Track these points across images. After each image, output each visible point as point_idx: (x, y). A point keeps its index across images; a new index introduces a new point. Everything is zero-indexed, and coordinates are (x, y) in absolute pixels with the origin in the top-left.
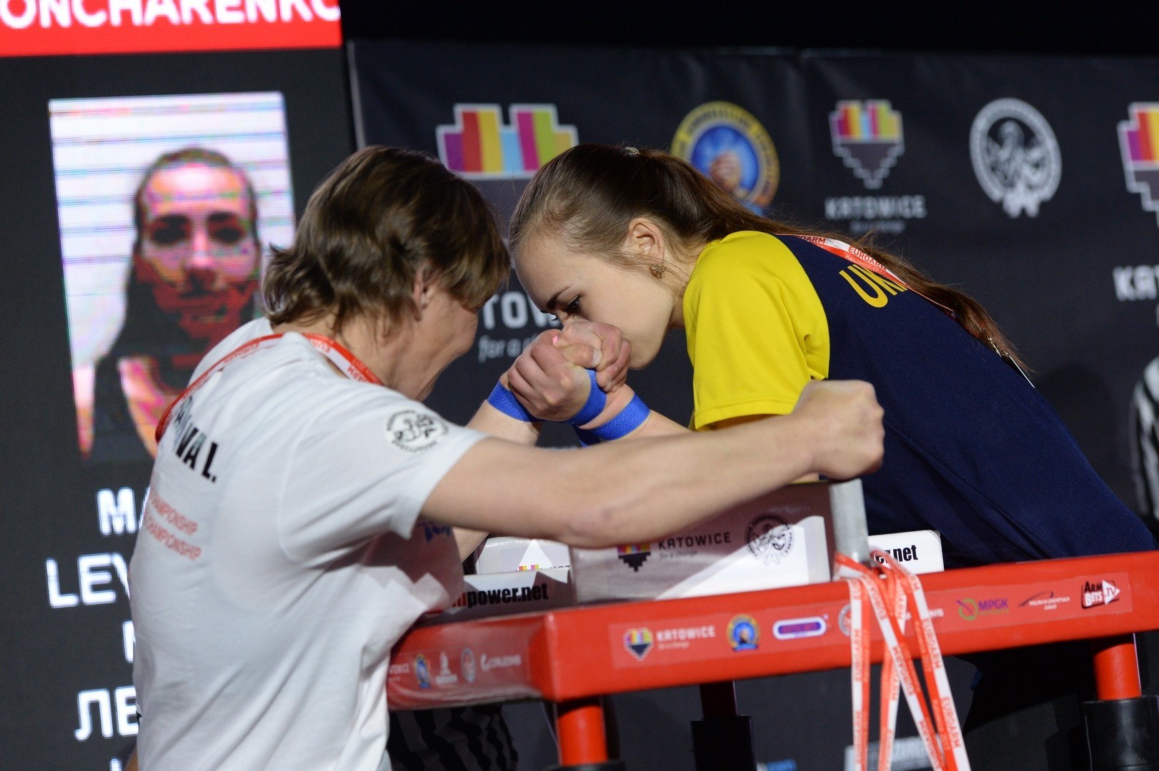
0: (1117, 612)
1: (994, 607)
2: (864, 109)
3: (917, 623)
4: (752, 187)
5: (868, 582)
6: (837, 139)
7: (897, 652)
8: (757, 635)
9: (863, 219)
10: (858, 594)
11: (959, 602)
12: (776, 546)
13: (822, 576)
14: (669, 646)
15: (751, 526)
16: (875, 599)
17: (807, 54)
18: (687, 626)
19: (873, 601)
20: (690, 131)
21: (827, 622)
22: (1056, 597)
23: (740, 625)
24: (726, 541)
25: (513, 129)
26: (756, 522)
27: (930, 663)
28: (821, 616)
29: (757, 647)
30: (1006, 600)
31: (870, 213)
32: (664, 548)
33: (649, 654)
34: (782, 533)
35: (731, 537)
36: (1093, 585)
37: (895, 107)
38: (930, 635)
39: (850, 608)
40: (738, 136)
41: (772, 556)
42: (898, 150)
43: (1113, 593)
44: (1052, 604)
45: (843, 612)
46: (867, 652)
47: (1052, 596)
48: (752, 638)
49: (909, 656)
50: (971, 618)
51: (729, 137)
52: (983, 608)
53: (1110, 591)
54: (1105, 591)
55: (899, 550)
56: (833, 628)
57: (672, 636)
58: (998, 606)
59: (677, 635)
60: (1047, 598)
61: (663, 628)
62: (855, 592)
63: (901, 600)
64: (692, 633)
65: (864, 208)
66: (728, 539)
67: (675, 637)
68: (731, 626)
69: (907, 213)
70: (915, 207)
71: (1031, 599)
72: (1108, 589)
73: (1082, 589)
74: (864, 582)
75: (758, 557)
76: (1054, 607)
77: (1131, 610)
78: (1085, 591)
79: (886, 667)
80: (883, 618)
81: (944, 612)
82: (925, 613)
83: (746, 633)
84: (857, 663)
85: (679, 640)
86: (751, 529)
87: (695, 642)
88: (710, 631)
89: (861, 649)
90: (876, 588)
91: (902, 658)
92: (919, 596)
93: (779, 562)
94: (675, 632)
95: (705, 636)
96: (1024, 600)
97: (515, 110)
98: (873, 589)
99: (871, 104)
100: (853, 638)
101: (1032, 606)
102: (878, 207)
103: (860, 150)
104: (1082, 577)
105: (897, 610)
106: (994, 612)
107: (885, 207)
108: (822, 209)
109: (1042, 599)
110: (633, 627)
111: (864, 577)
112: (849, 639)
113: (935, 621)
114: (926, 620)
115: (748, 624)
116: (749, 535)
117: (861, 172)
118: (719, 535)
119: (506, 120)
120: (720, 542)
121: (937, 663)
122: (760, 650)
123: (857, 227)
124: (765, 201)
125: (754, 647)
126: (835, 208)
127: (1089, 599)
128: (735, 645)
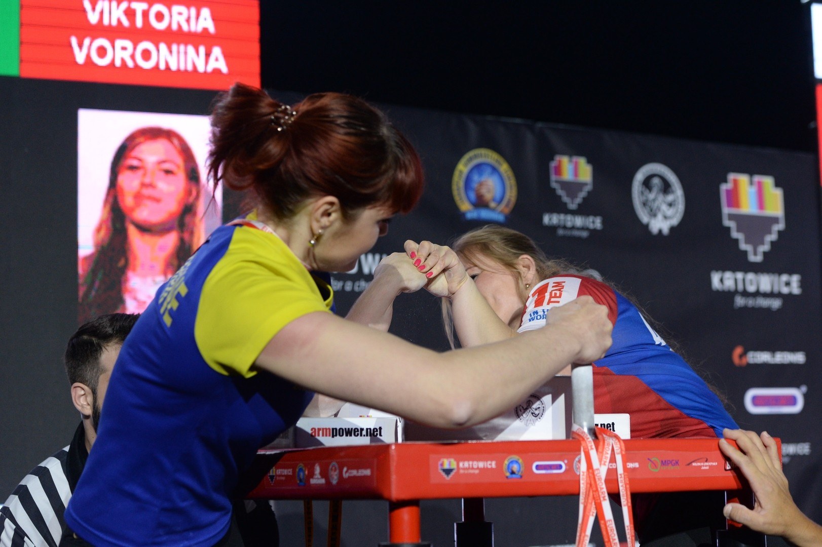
1: (670, 465)
2: (570, 161)
4: (500, 201)
6: (553, 178)
8: (522, 469)
9: (565, 227)
11: (649, 459)
12: (534, 415)
13: (561, 436)
14: (466, 472)
17: (539, 125)
18: (479, 460)
20: (466, 165)
21: (566, 464)
22: (710, 462)
23: (512, 462)
28: (563, 461)
29: (521, 477)
30: (678, 460)
31: (569, 224)
33: (453, 475)
34: (538, 407)
37: (589, 161)
39: (580, 458)
40: (494, 170)
41: (530, 420)
42: (589, 188)
44: (706, 466)
45: (577, 459)
47: (707, 461)
48: (519, 472)
50: (656, 470)
51: (489, 170)
52: (664, 465)
55: (604, 424)
56: (570, 469)
57: (469, 465)
58: (673, 464)
60: (703, 462)
61: (464, 460)
64: (481, 465)
65: (565, 220)
67: (471, 466)
68: (506, 462)
69: (591, 226)
70: (596, 223)
71: (694, 462)
76: (707, 468)
81: (639, 465)
83: (515, 467)
85: (473, 468)
87: (483, 470)
88: (493, 464)
93: (535, 424)
94: (471, 463)
95: (489, 467)
96: (688, 463)
99: (575, 159)
101: (695, 466)
102: (575, 220)
103: (565, 185)
106: (670, 467)
107: (579, 221)
108: (541, 219)
109: (701, 462)
110: (445, 458)
112: (579, 476)
115: (517, 462)
117: (565, 199)
122: (523, 479)
123: (561, 232)
124: (507, 211)
125: (519, 477)
126: (548, 219)
127: (729, 465)
128: (508, 474)
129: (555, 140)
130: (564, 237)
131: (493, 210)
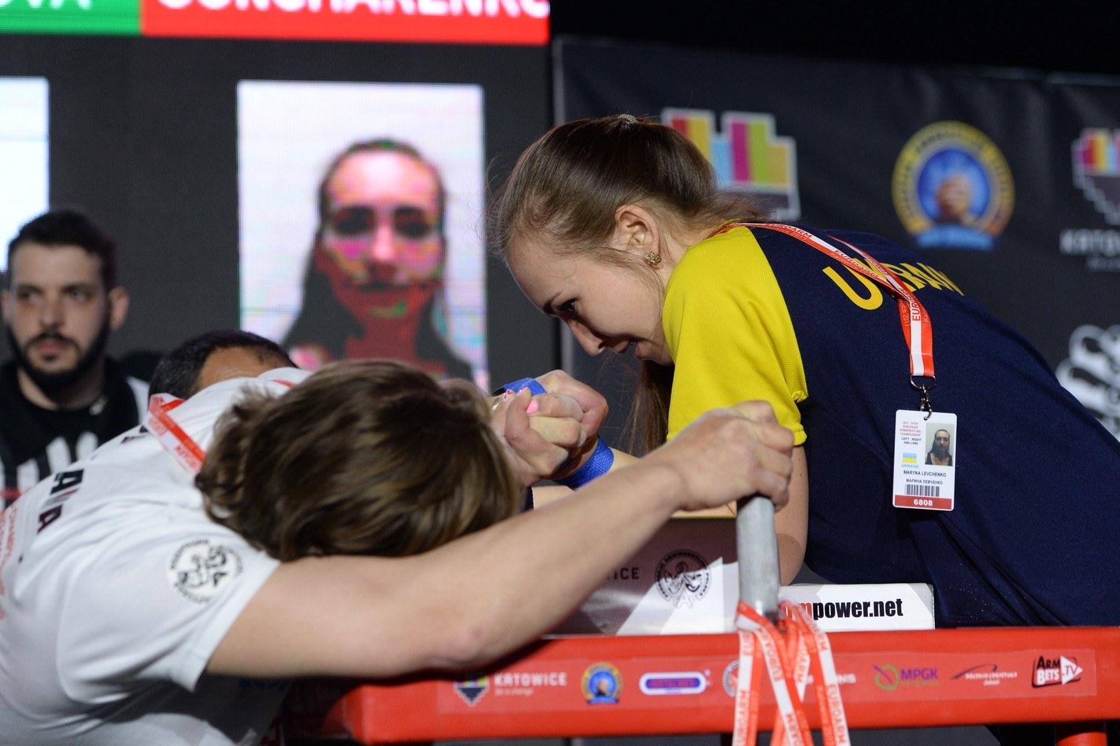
0: (1076, 695)
1: (920, 677)
2: (1112, 140)
3: (820, 689)
4: (981, 213)
5: (763, 637)
6: (1080, 169)
7: (791, 720)
8: (619, 687)
9: (1102, 255)
10: (750, 649)
11: (876, 668)
12: (690, 588)
14: (508, 692)
15: (664, 562)
16: (770, 656)
17: (1057, 79)
19: (767, 659)
20: (918, 150)
21: (707, 678)
22: (1001, 671)
23: (598, 675)
24: (633, 577)
25: (725, 140)
26: (669, 558)
27: (833, 735)
28: (702, 672)
29: (617, 701)
30: (936, 670)
31: (1110, 250)
33: (483, 699)
35: (640, 573)
36: (1049, 661)
38: (835, 704)
39: (738, 665)
40: (971, 160)
41: (685, 598)
43: (1074, 672)
44: (994, 679)
45: (729, 668)
46: (755, 717)
47: (995, 670)
48: (612, 691)
49: (806, 725)
50: (890, 688)
51: (958, 161)
52: (907, 678)
53: (1070, 670)
54: (1064, 670)
55: (881, 603)
56: (716, 686)
57: (514, 680)
58: (925, 676)
59: (520, 680)
60: (988, 672)
62: (745, 647)
63: (803, 660)
64: (537, 679)
65: (1105, 244)
66: (635, 575)
67: (517, 682)
68: (587, 675)
71: (968, 671)
72: (1067, 667)
73: (1034, 666)
74: (759, 635)
75: (668, 598)
76: (997, 682)
77: (1094, 693)
78: (1038, 667)
79: (776, 736)
80: (777, 679)
81: (857, 677)
82: (831, 677)
83: (605, 684)
84: (741, 730)
85: (521, 686)
86: (662, 565)
87: (541, 690)
88: (562, 679)
89: (747, 714)
90: (773, 643)
91: (797, 727)
92: (826, 659)
93: (692, 605)
94: (517, 676)
95: (553, 683)
96: (958, 672)
97: (730, 119)
98: (768, 645)
100: (738, 700)
101: (969, 679)
103: (1105, 183)
104: (1035, 651)
105: (797, 672)
106: (920, 683)
108: (1056, 242)
109: (982, 672)
111: (760, 630)
112: (733, 699)
113: (844, 688)
114: (832, 686)
115: (608, 674)
116: (659, 572)
117: (1103, 206)
118: (627, 570)
119: (718, 128)
120: (627, 578)
121: (841, 737)
122: (621, 706)
123: (1095, 264)
124: (996, 228)
125: (613, 701)
126: (1074, 241)
127: (1042, 677)
128: (590, 696)
129: (1083, 105)
130: (1102, 274)
131: (969, 228)
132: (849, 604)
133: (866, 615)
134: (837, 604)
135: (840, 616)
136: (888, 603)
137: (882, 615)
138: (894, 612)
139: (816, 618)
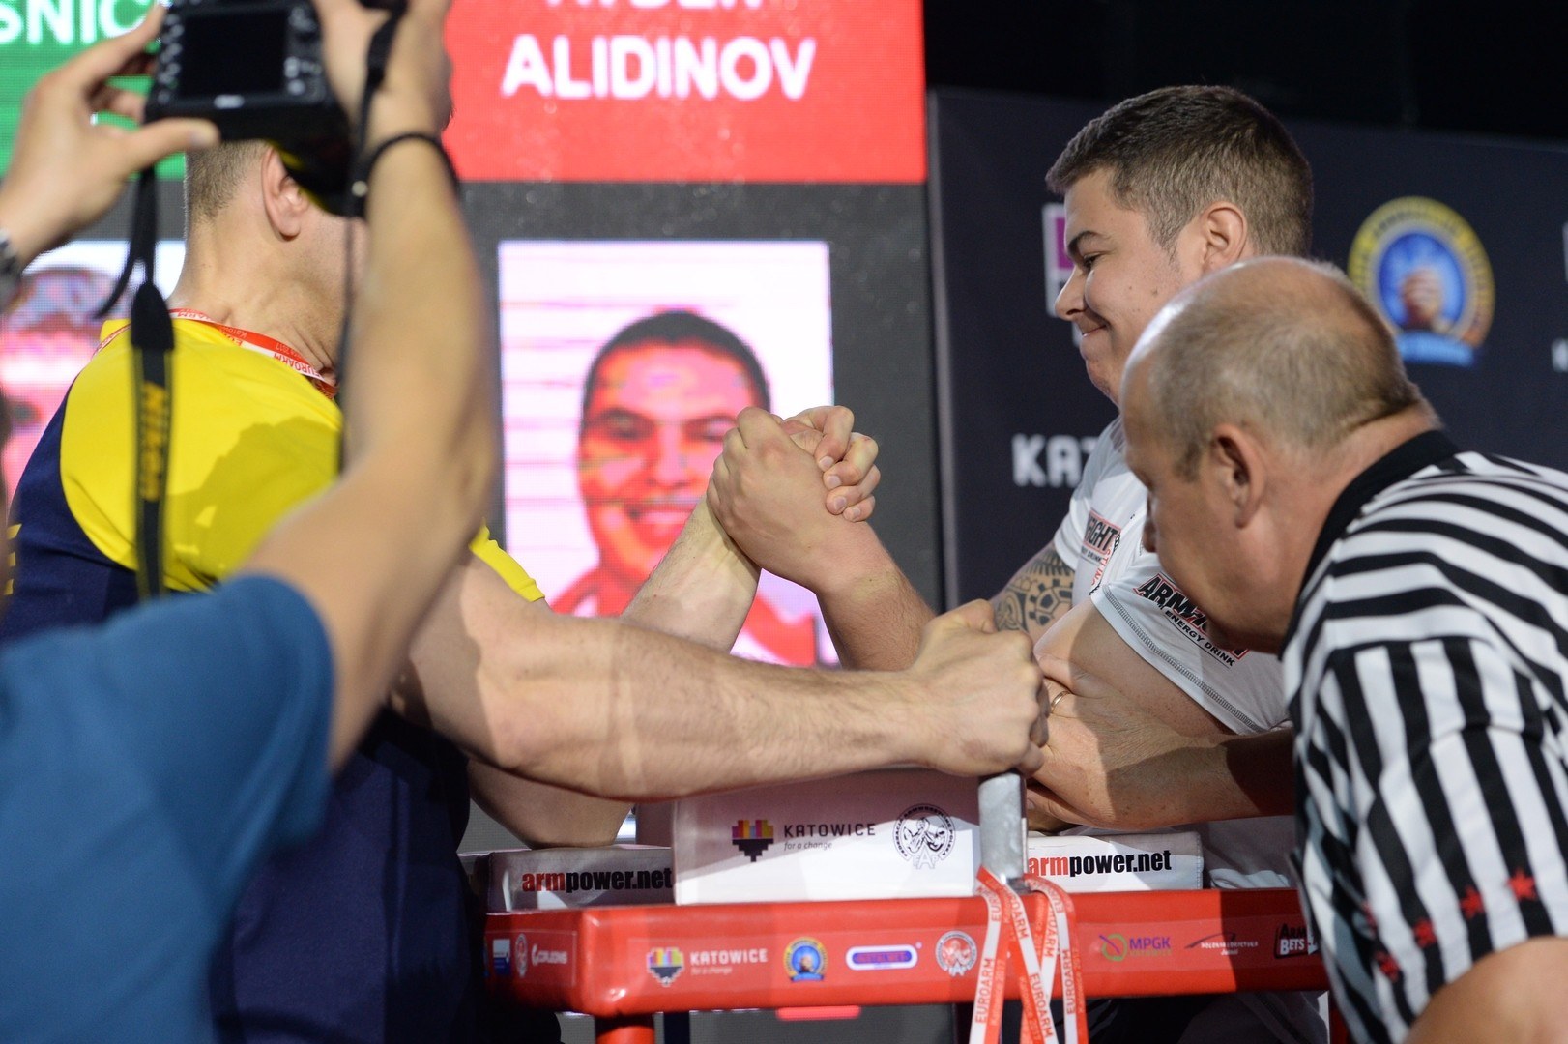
1: (1151, 947)
8: (824, 962)
11: (1101, 937)
12: (932, 846)
14: (705, 971)
18: (730, 948)
21: (918, 951)
22: (1238, 941)
23: (801, 949)
26: (908, 813)
28: (914, 946)
29: (822, 977)
30: (1168, 938)
32: (791, 836)
34: (940, 830)
36: (1293, 929)
41: (925, 858)
44: (1232, 949)
47: (1233, 938)
48: (816, 967)
50: (1116, 959)
52: (1136, 947)
54: (1310, 938)
55: (1146, 857)
56: (927, 960)
57: (711, 958)
58: (1156, 945)
59: (718, 957)
61: (700, 949)
64: (736, 957)
67: (714, 960)
68: (789, 950)
71: (1204, 940)
75: (908, 858)
76: (1236, 952)
78: (1281, 937)
83: (809, 960)
85: (719, 964)
87: (741, 968)
88: (762, 956)
94: (714, 954)
95: (754, 960)
96: (1192, 943)
101: (1205, 948)
106: (1150, 952)
108: (1547, 357)
110: (659, 946)
115: (812, 949)
122: (827, 983)
124: (1476, 338)
125: (819, 977)
126: (1566, 356)
127: (1286, 947)
128: (794, 973)
131: (1443, 337)
132: (1110, 857)
133: (1129, 870)
134: (1097, 858)
135: (1100, 871)
136: (1154, 856)
137: (1148, 869)
138: (1160, 866)
139: (1073, 875)
